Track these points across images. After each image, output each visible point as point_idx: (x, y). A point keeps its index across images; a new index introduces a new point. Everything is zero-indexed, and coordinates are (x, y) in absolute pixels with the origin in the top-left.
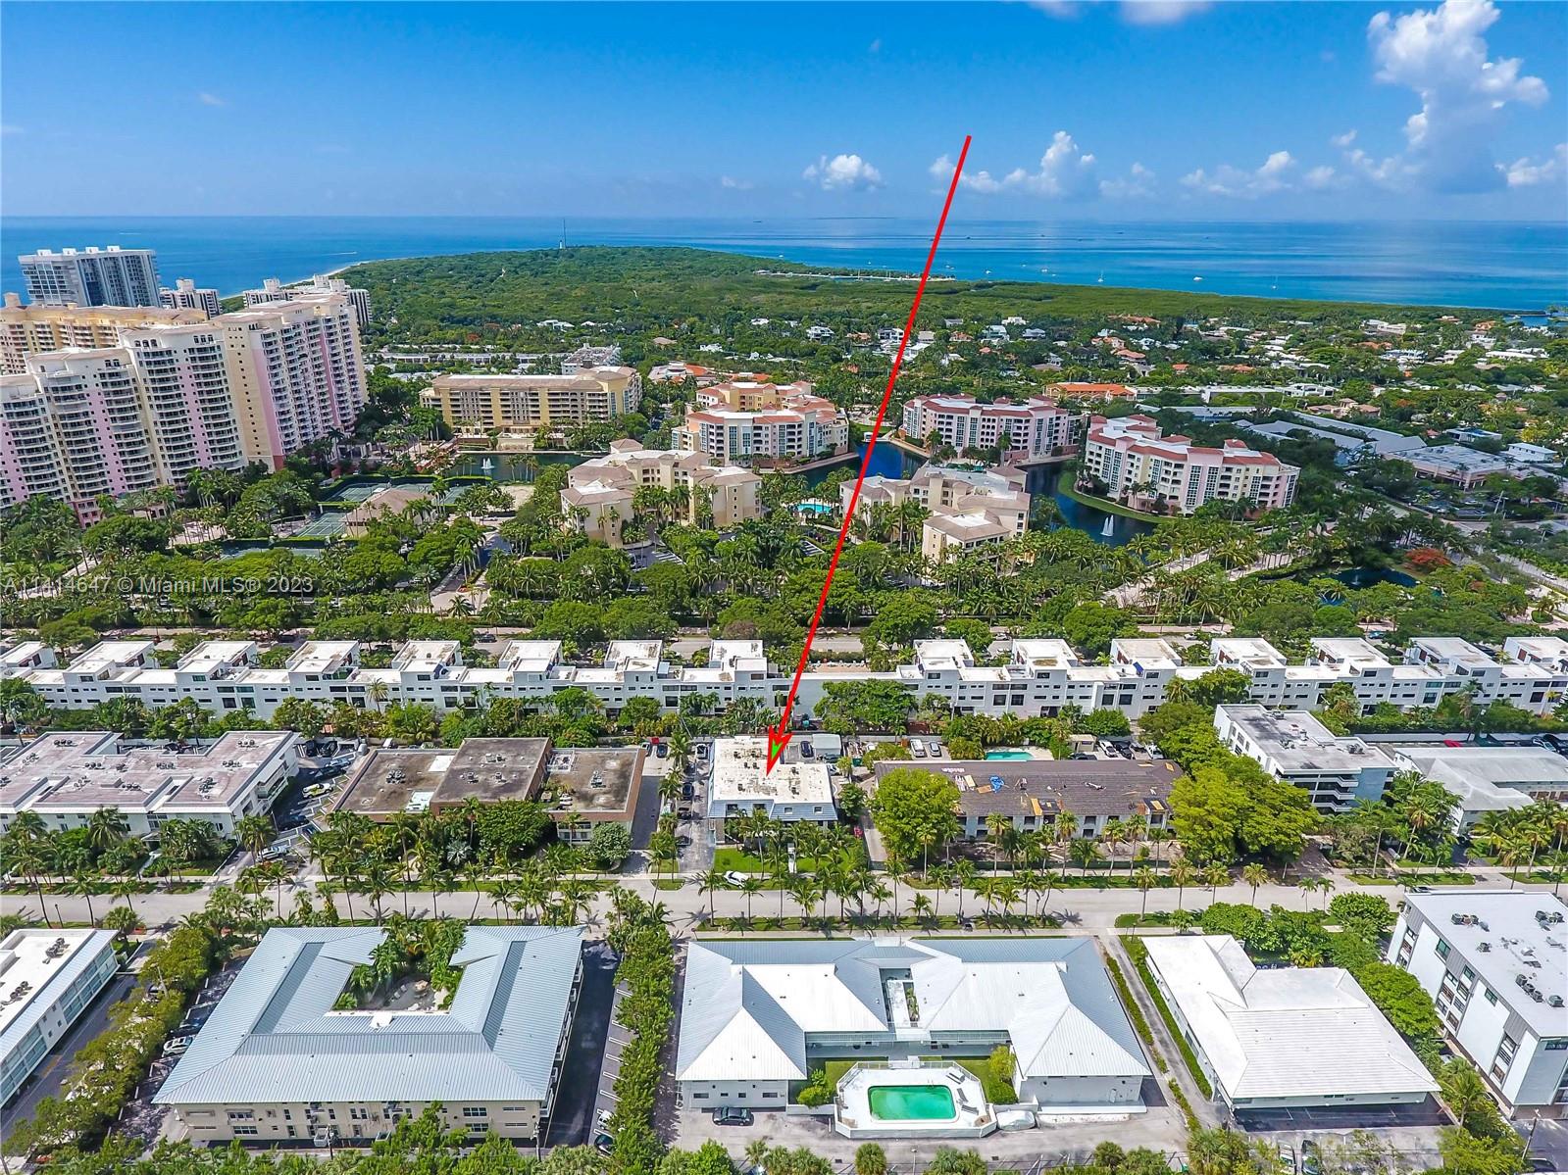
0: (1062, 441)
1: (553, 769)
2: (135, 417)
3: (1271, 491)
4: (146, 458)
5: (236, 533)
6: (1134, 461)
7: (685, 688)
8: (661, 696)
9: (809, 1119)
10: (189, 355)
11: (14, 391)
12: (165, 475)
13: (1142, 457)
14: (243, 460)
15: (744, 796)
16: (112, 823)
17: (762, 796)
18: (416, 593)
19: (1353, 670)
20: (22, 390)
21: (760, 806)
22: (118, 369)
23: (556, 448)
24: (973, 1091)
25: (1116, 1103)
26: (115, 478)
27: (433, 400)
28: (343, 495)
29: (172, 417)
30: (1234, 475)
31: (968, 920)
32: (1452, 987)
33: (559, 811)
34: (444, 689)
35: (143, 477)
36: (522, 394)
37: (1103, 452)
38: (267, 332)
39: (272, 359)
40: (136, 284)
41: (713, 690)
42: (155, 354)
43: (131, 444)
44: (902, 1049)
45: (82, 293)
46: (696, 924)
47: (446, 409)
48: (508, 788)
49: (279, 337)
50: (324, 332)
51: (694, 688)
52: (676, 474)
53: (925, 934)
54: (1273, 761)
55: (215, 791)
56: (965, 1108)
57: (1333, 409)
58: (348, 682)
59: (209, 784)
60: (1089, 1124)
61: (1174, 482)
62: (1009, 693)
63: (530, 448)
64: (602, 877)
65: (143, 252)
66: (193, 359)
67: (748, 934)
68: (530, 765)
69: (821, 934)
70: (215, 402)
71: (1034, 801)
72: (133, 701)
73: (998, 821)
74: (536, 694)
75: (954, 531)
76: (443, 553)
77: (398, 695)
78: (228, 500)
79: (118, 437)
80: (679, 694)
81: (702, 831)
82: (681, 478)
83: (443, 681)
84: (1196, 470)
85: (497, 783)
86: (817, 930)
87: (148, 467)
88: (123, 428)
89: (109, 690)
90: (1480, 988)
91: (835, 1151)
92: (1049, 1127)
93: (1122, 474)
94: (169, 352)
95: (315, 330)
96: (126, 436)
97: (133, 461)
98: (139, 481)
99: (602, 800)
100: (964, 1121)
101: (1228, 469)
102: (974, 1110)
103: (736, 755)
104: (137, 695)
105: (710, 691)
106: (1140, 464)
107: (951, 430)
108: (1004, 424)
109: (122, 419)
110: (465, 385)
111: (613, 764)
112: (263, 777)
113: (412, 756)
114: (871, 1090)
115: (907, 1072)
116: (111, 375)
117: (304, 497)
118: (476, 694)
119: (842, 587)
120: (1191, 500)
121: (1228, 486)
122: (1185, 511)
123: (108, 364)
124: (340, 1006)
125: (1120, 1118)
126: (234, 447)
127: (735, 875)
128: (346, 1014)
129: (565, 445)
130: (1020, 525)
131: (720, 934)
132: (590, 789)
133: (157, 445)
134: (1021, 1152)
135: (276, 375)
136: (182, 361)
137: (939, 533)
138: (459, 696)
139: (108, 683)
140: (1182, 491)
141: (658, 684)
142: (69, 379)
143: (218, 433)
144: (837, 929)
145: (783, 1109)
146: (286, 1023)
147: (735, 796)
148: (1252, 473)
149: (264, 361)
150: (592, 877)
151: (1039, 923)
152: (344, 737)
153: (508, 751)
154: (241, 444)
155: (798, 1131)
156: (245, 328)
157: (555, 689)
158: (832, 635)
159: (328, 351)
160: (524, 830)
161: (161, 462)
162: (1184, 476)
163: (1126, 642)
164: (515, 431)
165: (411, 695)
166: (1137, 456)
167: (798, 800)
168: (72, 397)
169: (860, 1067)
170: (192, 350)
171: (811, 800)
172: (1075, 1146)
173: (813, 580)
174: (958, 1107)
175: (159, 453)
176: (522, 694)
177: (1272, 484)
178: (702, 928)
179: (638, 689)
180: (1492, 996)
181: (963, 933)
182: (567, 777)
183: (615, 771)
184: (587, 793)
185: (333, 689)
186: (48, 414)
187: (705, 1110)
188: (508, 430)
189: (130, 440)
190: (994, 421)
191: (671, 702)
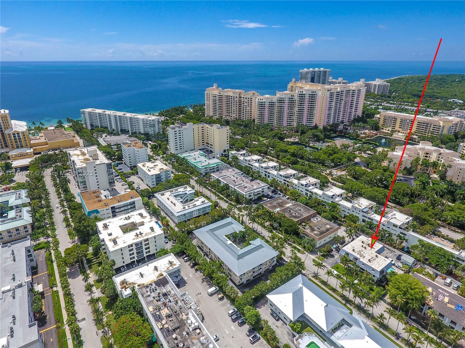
1: (312, 220)
2: (293, 109)
4: (292, 119)
5: (301, 141)
7: (369, 218)
8: (361, 218)
9: (291, 333)
10: (309, 96)
11: (272, 99)
12: (295, 124)
14: (313, 124)
15: (353, 253)
16: (227, 187)
17: (358, 256)
18: (324, 167)
20: (274, 99)
21: (356, 259)
22: (293, 97)
23: (412, 141)
26: (285, 123)
27: (378, 118)
28: (335, 139)
29: (301, 111)
31: (400, 337)
33: (303, 229)
34: (306, 190)
35: (290, 123)
36: (408, 121)
38: (331, 92)
39: (331, 99)
40: (324, 78)
42: (302, 94)
43: (290, 115)
45: (309, 80)
46: (314, 275)
47: (381, 122)
48: (295, 217)
49: (335, 94)
50: (351, 94)
51: (372, 220)
52: (439, 157)
53: (378, 328)
55: (246, 189)
58: (287, 180)
59: (246, 187)
63: (403, 139)
65: (328, 70)
66: (310, 97)
67: (323, 286)
68: (305, 215)
69: (344, 302)
70: (311, 108)
72: (250, 167)
73: (432, 313)
74: (326, 201)
76: (339, 159)
77: (296, 187)
78: (303, 133)
79: (288, 113)
80: (367, 219)
81: (339, 257)
82: (440, 159)
83: (307, 188)
85: (294, 215)
86: (344, 300)
87: (292, 121)
88: (290, 111)
89: (249, 164)
94: (305, 94)
95: (349, 93)
96: (290, 113)
97: (290, 119)
98: (289, 124)
99: (316, 232)
103: (363, 242)
104: (252, 167)
105: (377, 223)
109: (290, 109)
110: (390, 115)
111: (328, 226)
112: (255, 191)
113: (285, 201)
114: (312, 343)
116: (291, 98)
117: (322, 136)
118: (312, 194)
123: (292, 96)
124: (226, 236)
126: (312, 120)
127: (334, 271)
128: (226, 238)
129: (417, 140)
131: (316, 281)
132: (316, 228)
133: (295, 117)
135: (331, 104)
136: (307, 97)
138: (309, 193)
139: (249, 163)
142: (283, 98)
143: (310, 116)
144: (350, 305)
145: (286, 325)
146: (216, 233)
147: (350, 251)
149: (329, 100)
150: (300, 249)
152: (280, 192)
153: (304, 209)
154: (314, 120)
155: (285, 332)
156: (327, 90)
157: (332, 202)
158: (458, 232)
159: (350, 99)
160: (289, 227)
161: (295, 121)
164: (401, 133)
165: (299, 188)
167: (369, 264)
168: (282, 103)
169: (316, 336)
170: (310, 94)
171: (373, 266)
175: (295, 119)
176: (323, 199)
178: (313, 277)
179: (355, 212)
181: (393, 338)
182: (313, 223)
183: (326, 228)
184: (314, 229)
185: (284, 180)
186: (276, 106)
187: (271, 310)
188: (399, 132)
189: (290, 114)
191: (364, 221)
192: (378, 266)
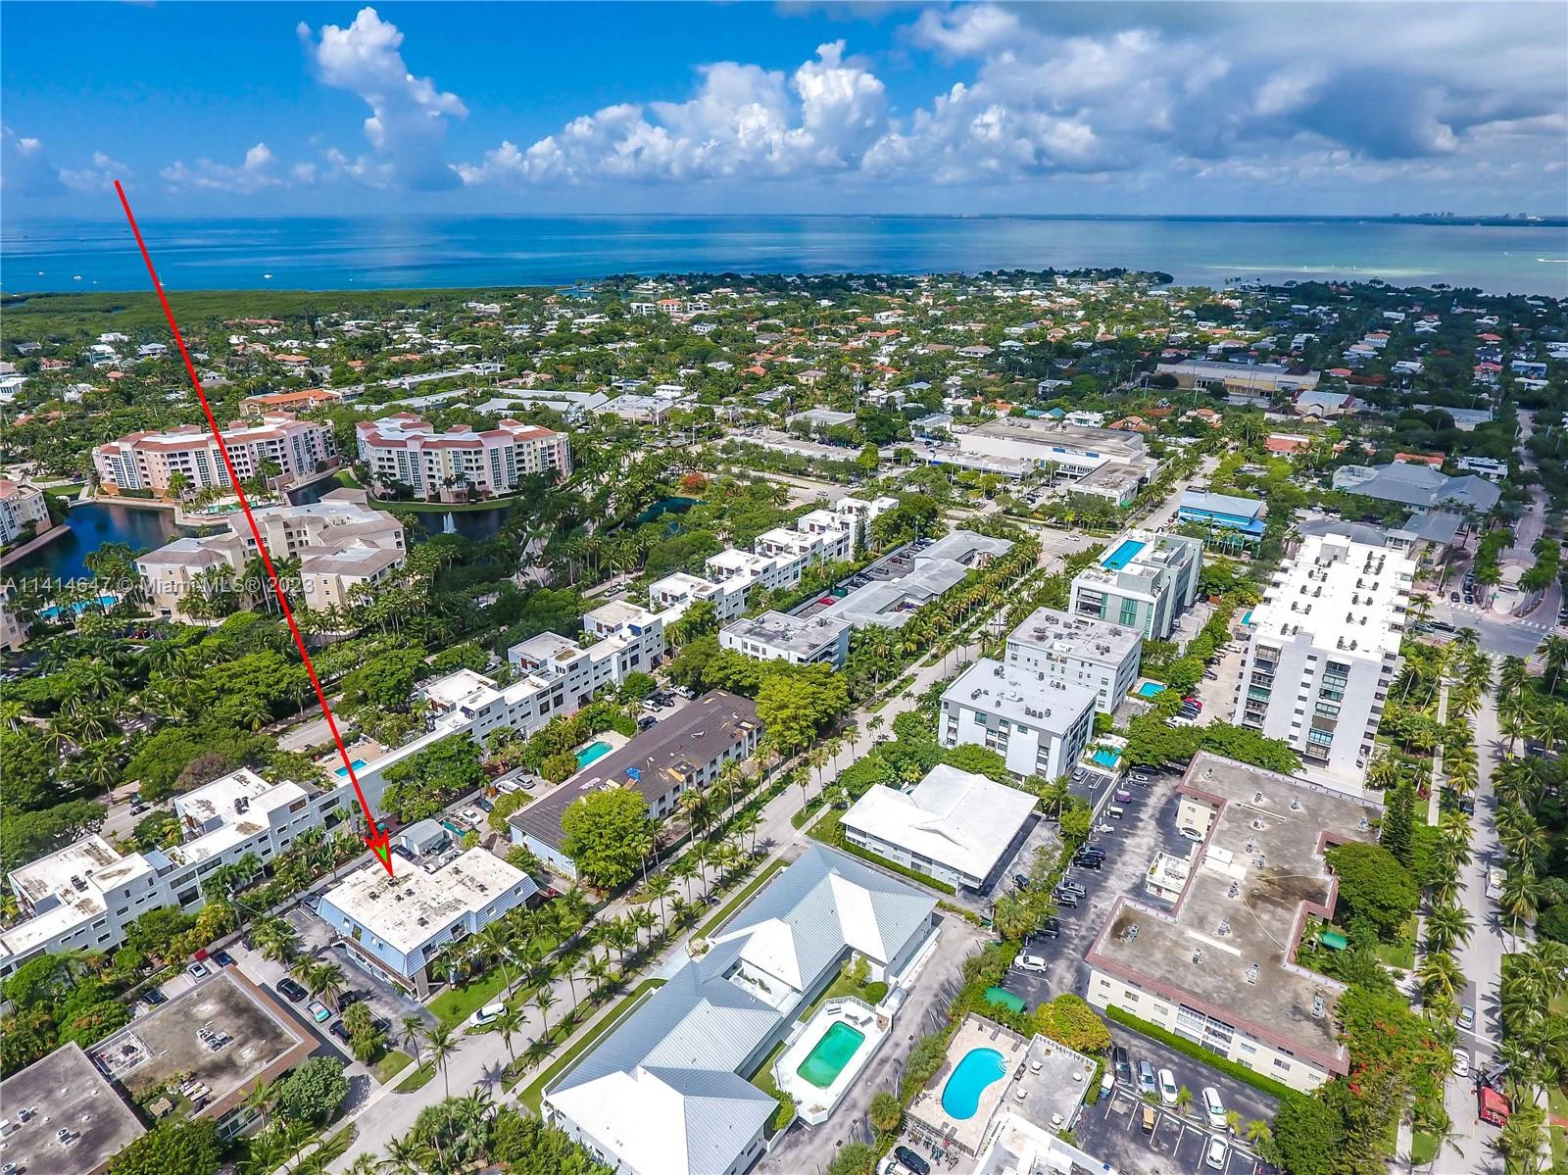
0: (321, 456)
3: (556, 457)
6: (432, 458)
9: (787, 1138)
13: (439, 451)
15: (432, 928)
17: (453, 916)
19: (754, 573)
24: (852, 1008)
25: (926, 938)
30: (525, 449)
32: (994, 738)
33: (207, 1107)
37: (394, 455)
41: (245, 851)
44: (783, 1027)
46: (499, 1085)
48: (95, 1138)
51: (217, 861)
54: (792, 653)
56: (863, 1024)
57: (521, 381)
60: (926, 966)
61: (478, 468)
62: (550, 698)
64: (326, 1136)
67: (559, 1053)
68: (94, 1089)
69: (619, 999)
71: (671, 771)
75: (347, 569)
80: (196, 881)
81: (387, 1003)
84: (494, 452)
86: (614, 996)
90: (1014, 728)
91: (828, 1140)
92: (913, 988)
93: (424, 473)
99: (248, 1054)
100: (873, 1036)
101: (520, 446)
102: (870, 1020)
103: (374, 896)
105: (240, 856)
106: (440, 459)
107: (190, 469)
108: (255, 449)
111: (207, 1009)
115: (805, 1039)
119: (275, 671)
120: (498, 482)
121: (523, 461)
122: (496, 493)
125: (934, 947)
127: (486, 1011)
130: (399, 544)
131: (531, 1077)
132: (214, 1054)
134: (918, 1019)
137: (331, 577)
140: (487, 475)
141: (161, 884)
144: (630, 980)
145: (763, 1152)
147: (423, 935)
148: (539, 445)
150: (314, 1145)
151: (754, 861)
155: (791, 1154)
162: (485, 460)
163: (595, 613)
166: (434, 451)
167: (493, 894)
169: (776, 1062)
171: (507, 886)
172: (936, 986)
173: (230, 677)
174: (858, 1027)
177: (555, 450)
179: (133, 905)
180: (1023, 728)
181: (717, 909)
182: (157, 1067)
183: (220, 1014)
184: (215, 1061)
190: (243, 448)
191: (189, 897)
192: (503, 876)
